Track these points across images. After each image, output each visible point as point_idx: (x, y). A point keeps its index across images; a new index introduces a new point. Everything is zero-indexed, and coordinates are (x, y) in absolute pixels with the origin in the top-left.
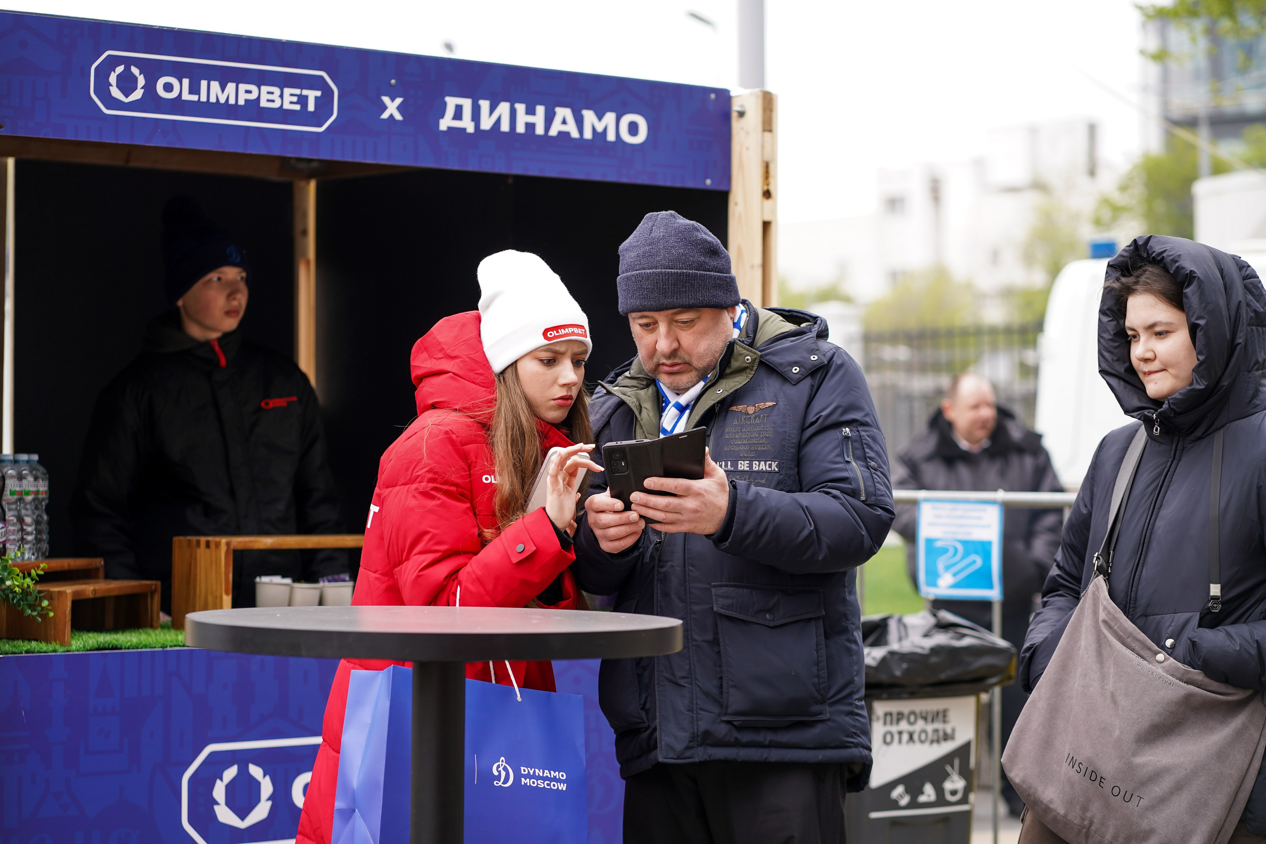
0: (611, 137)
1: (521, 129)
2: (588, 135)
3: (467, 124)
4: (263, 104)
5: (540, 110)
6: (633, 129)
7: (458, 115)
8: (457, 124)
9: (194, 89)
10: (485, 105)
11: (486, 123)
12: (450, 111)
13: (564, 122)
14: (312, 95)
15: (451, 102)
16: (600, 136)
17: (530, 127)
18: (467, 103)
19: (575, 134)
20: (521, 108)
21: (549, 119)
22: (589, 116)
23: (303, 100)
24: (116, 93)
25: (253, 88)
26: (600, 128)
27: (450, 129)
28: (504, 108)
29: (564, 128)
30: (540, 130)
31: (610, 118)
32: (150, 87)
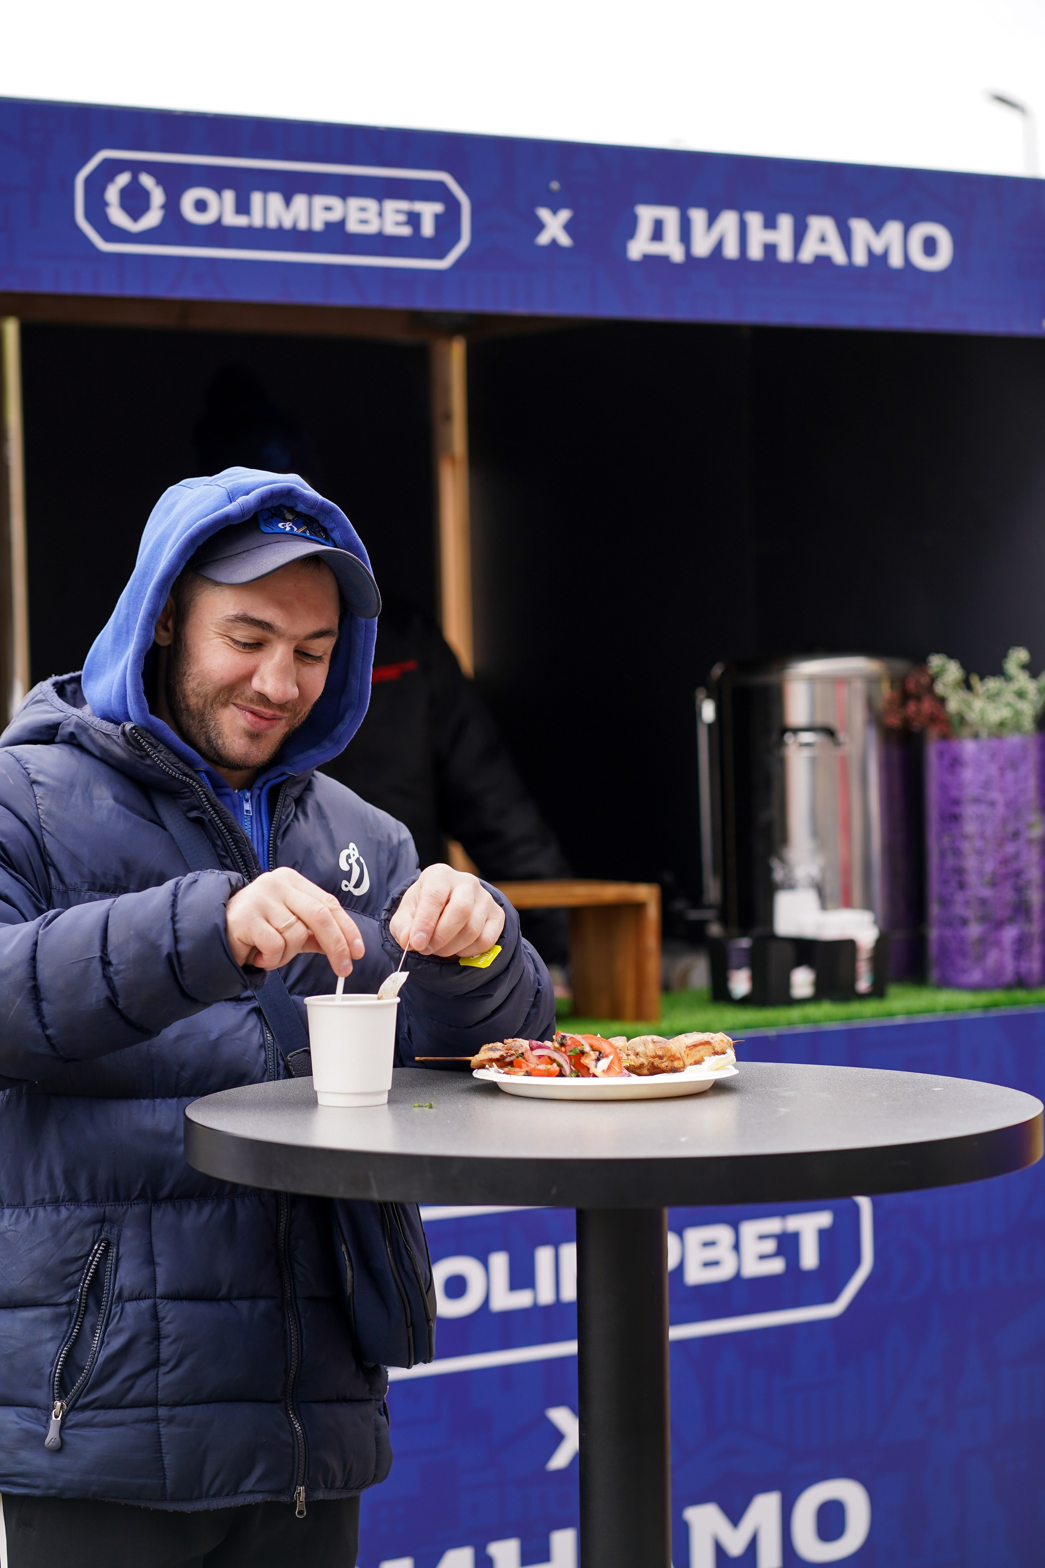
0: (896, 260)
1: (755, 252)
2: (860, 258)
3: (672, 249)
4: (353, 227)
5: (785, 222)
6: (930, 246)
7: (658, 234)
8: (656, 249)
9: (242, 207)
10: (698, 216)
11: (702, 247)
12: (645, 228)
13: (823, 239)
14: (429, 211)
15: (646, 214)
16: (878, 260)
17: (770, 249)
18: (670, 216)
19: (839, 257)
20: (754, 220)
21: (799, 235)
22: (860, 228)
23: (414, 219)
24: (118, 216)
25: (334, 201)
26: (878, 247)
27: (648, 259)
28: (728, 220)
29: (823, 250)
30: (785, 254)
31: (893, 230)
32: (172, 207)
